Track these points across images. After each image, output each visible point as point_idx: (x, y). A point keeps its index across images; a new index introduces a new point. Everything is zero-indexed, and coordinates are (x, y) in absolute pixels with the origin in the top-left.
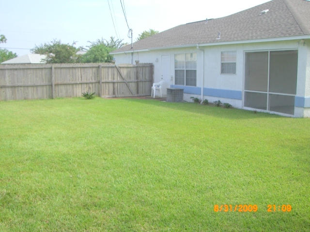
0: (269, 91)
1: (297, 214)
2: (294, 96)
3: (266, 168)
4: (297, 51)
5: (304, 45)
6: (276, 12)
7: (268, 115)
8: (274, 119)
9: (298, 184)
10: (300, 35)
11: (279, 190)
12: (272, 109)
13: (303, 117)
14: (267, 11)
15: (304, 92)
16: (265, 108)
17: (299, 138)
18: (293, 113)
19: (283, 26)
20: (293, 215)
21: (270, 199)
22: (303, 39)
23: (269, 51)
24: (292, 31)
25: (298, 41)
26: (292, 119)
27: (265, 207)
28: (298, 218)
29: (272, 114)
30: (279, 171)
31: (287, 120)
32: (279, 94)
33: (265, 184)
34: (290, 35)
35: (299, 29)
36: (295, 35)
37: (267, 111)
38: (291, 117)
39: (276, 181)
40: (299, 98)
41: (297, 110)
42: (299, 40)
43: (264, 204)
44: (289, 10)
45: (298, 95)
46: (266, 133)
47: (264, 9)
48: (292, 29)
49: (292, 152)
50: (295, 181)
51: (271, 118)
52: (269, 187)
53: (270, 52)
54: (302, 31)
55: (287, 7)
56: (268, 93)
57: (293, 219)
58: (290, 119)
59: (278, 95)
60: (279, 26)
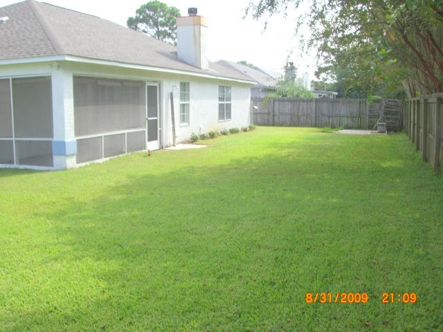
0: (16, 137)
1: (55, 308)
2: (51, 141)
3: (11, 251)
4: (50, 77)
5: (58, 69)
6: (20, 22)
7: (16, 171)
8: (25, 176)
9: (58, 266)
10: (52, 55)
11: (30, 281)
12: (21, 161)
13: (65, 169)
14: (5, 19)
15: (63, 134)
16: (12, 162)
17: (59, 200)
18: (51, 165)
19: (29, 42)
20: (51, 312)
21: (17, 296)
22: (57, 61)
23: (10, 78)
24: (41, 49)
25: (51, 64)
26: (51, 173)
27: (10, 309)
28: (57, 313)
29: (23, 170)
30: (30, 252)
31: (44, 175)
32: (32, 139)
33: (10, 276)
34: (38, 55)
35: (51, 47)
36: (45, 55)
37: (15, 166)
38: (49, 171)
39: (26, 268)
40: (58, 143)
41: (57, 160)
42: (51, 62)
43: (8, 307)
44: (37, 19)
45: (56, 138)
46: (11, 199)
47: (2, 16)
48: (42, 46)
49: (48, 221)
50: (53, 262)
51: (20, 176)
52: (16, 279)
53: (13, 80)
54: (55, 50)
55: (34, 14)
56: (14, 139)
57: (50, 316)
58: (48, 173)
59: (30, 141)
60: (23, 42)
